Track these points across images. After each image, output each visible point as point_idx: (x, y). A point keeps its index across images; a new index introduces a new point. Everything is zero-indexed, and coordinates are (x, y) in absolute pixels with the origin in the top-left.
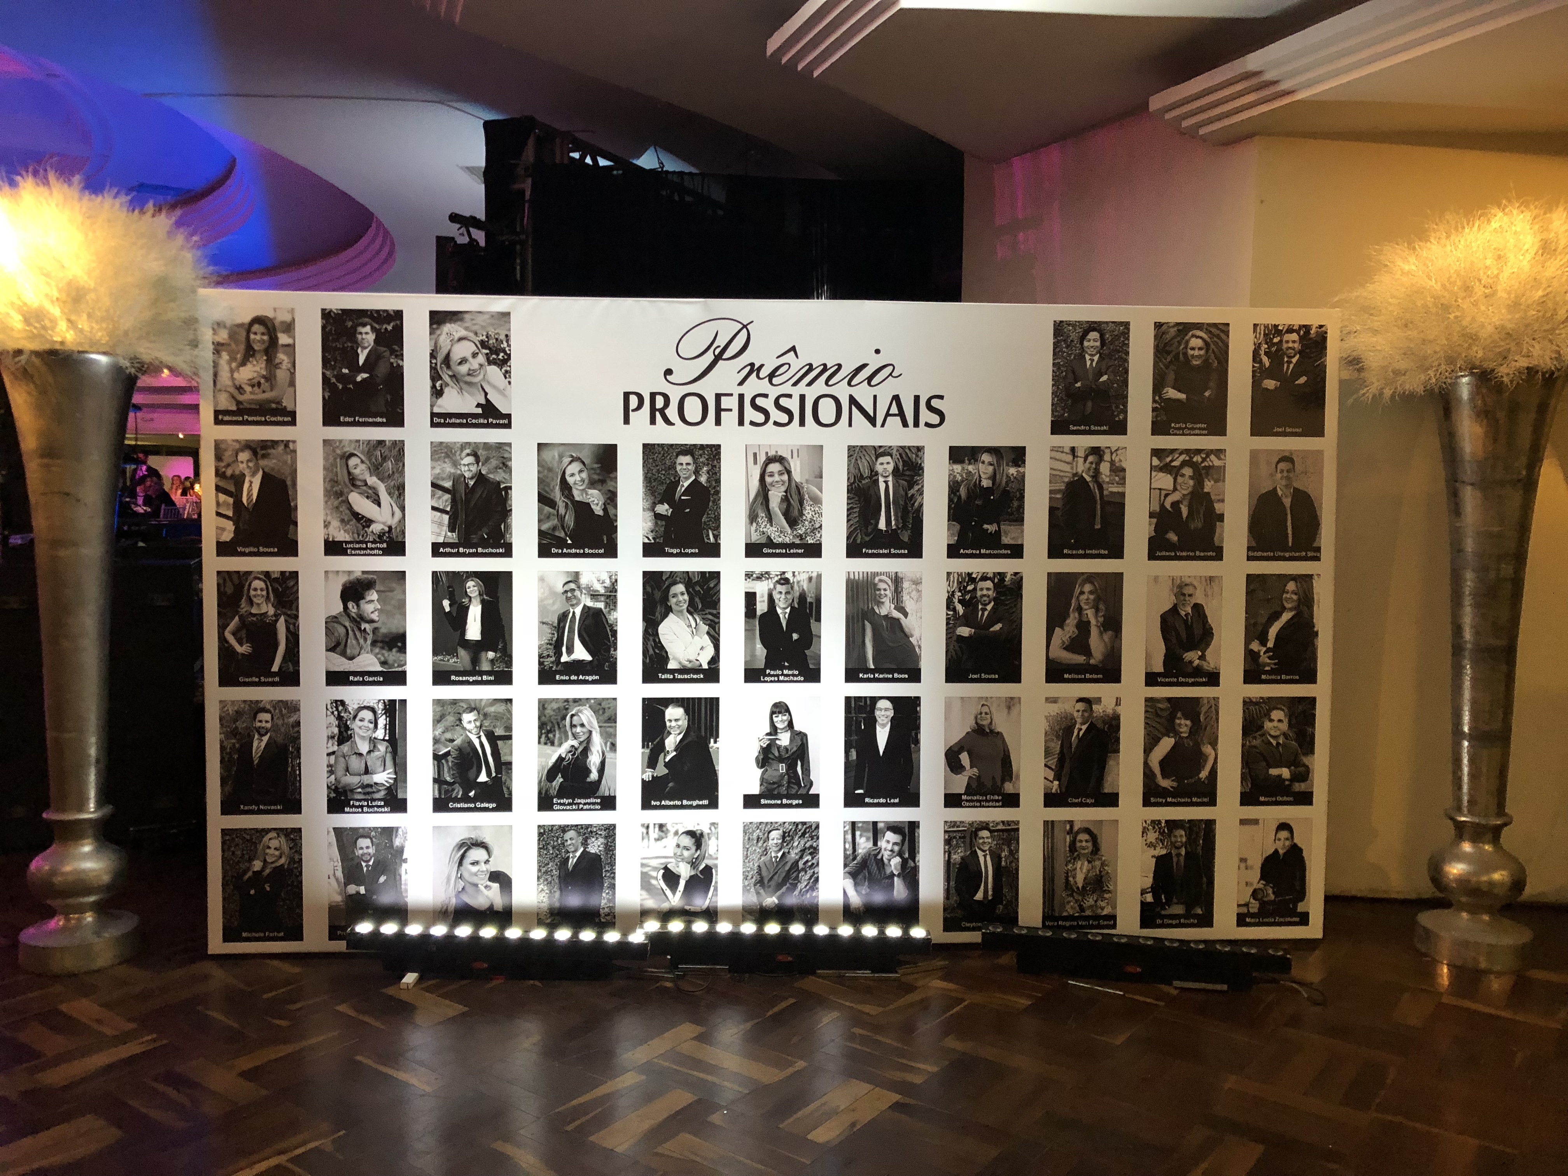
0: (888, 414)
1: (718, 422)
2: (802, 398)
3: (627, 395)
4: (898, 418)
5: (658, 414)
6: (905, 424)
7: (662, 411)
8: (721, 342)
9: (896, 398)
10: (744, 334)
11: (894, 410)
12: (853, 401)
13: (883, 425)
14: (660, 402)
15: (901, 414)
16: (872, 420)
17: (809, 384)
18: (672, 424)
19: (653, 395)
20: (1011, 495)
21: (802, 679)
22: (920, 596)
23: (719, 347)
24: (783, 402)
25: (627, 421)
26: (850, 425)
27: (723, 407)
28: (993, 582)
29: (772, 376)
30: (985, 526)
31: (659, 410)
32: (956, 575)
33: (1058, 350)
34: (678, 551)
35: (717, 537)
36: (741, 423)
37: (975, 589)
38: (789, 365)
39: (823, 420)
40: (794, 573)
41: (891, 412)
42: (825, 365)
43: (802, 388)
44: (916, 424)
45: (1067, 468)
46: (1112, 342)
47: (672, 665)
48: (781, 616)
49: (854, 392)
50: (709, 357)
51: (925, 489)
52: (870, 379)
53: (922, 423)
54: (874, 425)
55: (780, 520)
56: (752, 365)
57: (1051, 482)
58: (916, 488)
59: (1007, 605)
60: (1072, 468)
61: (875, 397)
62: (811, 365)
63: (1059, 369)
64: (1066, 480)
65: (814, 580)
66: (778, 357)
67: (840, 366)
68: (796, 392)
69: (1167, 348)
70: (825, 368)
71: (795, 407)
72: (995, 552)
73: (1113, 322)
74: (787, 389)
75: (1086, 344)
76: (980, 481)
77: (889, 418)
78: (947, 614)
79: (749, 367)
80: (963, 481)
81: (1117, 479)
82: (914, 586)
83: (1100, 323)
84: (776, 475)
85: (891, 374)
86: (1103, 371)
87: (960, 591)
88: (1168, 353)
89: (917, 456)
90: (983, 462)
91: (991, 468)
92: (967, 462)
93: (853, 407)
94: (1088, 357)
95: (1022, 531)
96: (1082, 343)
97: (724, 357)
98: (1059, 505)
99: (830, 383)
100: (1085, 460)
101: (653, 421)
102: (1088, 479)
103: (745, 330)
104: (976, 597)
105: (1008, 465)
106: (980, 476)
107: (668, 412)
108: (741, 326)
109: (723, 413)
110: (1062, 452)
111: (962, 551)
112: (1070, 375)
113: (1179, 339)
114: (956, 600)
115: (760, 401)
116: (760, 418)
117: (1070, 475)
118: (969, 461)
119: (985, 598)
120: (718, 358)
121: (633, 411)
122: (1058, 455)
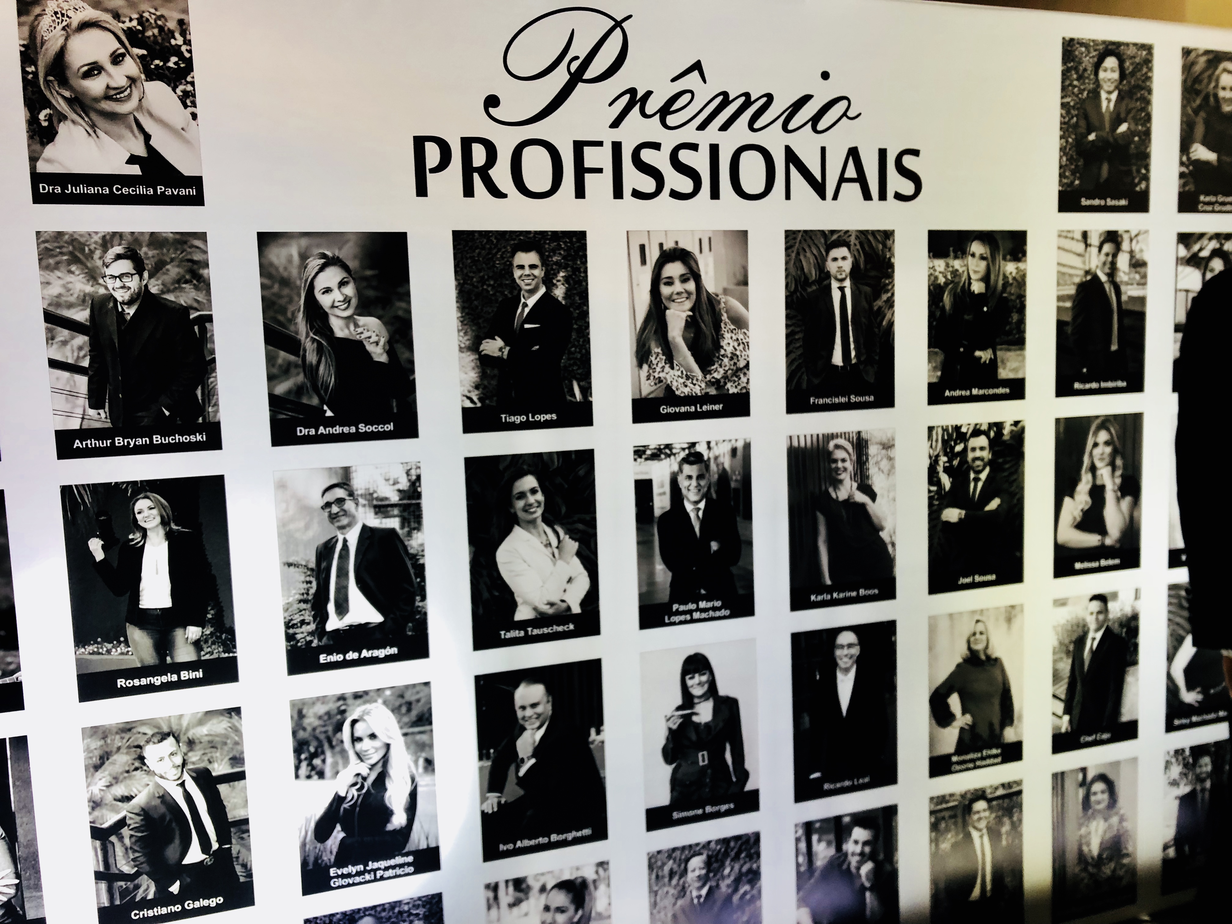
0: (842, 179)
1: (580, 193)
2: (714, 149)
3: (419, 142)
4: (856, 186)
5: (476, 176)
6: (867, 196)
7: (484, 172)
8: (580, 49)
9: (853, 153)
10: (617, 37)
11: (851, 172)
12: (791, 156)
13: (835, 197)
14: (479, 156)
15: (861, 179)
16: (819, 188)
17: (724, 127)
18: (504, 196)
19: (467, 143)
20: (1010, 304)
21: (727, 612)
22: (893, 467)
23: (576, 58)
24: (685, 156)
25: (422, 190)
26: (788, 197)
27: (587, 165)
28: (988, 436)
29: (665, 111)
30: (978, 353)
31: (478, 170)
32: (940, 431)
33: (1067, 83)
34: (523, 418)
35: (587, 390)
36: (618, 193)
37: (965, 450)
38: (691, 92)
39: (748, 188)
40: (709, 443)
41: (847, 176)
42: (747, 95)
43: (712, 134)
44: (883, 196)
45: (1076, 262)
46: (1133, 74)
47: (523, 614)
48: (692, 515)
49: (792, 140)
50: (560, 76)
51: (897, 298)
52: (815, 120)
53: (890, 194)
54: (823, 197)
55: (685, 358)
56: (632, 91)
57: (1058, 284)
58: (885, 297)
59: (1004, 470)
60: (1084, 263)
61: (823, 150)
62: (725, 94)
63: (1068, 112)
64: (1077, 280)
65: (740, 453)
66: (673, 80)
67: (770, 98)
68: (705, 139)
69: (1197, 86)
70: (748, 102)
71: (703, 167)
72: (991, 391)
73: (1135, 45)
74: (689, 134)
75: (1102, 75)
76: (970, 284)
77: (844, 185)
78: (930, 491)
79: (627, 97)
80: (946, 284)
81: (1137, 277)
82: (884, 452)
83: (1118, 44)
84: (677, 282)
85: (845, 114)
86: (1123, 115)
87: (946, 454)
88: (1198, 93)
89: (885, 246)
90: (973, 255)
91: (983, 264)
92: (952, 254)
93: (792, 167)
94: (1104, 95)
95: (1024, 358)
96: (1096, 74)
97: (586, 76)
98: (1068, 318)
99: (757, 126)
100: (1100, 248)
101: (469, 192)
102: (1103, 278)
103: (618, 30)
104: (967, 462)
105: (1004, 259)
106: (969, 278)
107: (493, 173)
108: (613, 23)
109: (587, 176)
110: (1073, 239)
111: (947, 393)
112: (1083, 123)
113: (1209, 72)
114: (940, 469)
115: (647, 155)
116: (648, 184)
117: (1082, 273)
118: (955, 252)
119: (978, 463)
120: (576, 78)
121: (433, 171)
122: (1068, 244)
